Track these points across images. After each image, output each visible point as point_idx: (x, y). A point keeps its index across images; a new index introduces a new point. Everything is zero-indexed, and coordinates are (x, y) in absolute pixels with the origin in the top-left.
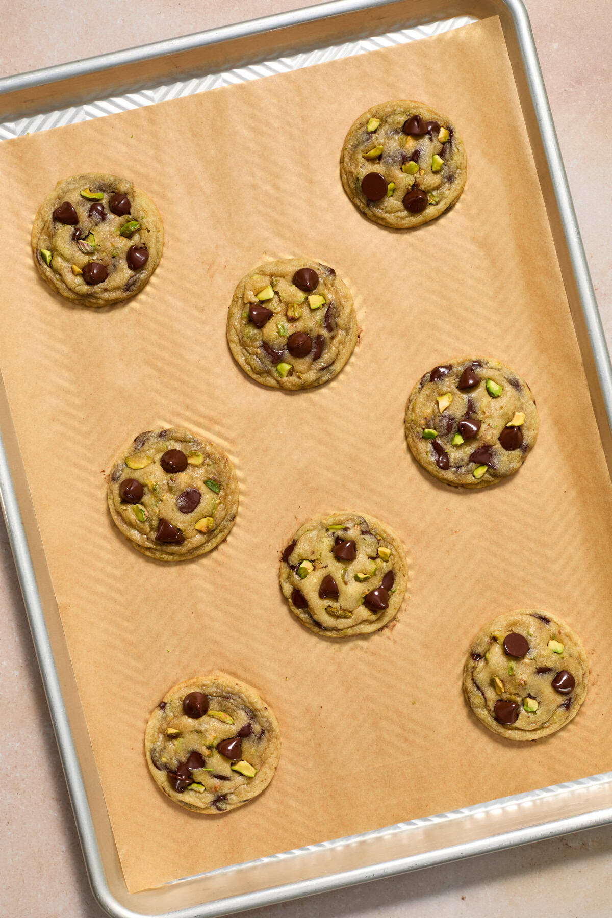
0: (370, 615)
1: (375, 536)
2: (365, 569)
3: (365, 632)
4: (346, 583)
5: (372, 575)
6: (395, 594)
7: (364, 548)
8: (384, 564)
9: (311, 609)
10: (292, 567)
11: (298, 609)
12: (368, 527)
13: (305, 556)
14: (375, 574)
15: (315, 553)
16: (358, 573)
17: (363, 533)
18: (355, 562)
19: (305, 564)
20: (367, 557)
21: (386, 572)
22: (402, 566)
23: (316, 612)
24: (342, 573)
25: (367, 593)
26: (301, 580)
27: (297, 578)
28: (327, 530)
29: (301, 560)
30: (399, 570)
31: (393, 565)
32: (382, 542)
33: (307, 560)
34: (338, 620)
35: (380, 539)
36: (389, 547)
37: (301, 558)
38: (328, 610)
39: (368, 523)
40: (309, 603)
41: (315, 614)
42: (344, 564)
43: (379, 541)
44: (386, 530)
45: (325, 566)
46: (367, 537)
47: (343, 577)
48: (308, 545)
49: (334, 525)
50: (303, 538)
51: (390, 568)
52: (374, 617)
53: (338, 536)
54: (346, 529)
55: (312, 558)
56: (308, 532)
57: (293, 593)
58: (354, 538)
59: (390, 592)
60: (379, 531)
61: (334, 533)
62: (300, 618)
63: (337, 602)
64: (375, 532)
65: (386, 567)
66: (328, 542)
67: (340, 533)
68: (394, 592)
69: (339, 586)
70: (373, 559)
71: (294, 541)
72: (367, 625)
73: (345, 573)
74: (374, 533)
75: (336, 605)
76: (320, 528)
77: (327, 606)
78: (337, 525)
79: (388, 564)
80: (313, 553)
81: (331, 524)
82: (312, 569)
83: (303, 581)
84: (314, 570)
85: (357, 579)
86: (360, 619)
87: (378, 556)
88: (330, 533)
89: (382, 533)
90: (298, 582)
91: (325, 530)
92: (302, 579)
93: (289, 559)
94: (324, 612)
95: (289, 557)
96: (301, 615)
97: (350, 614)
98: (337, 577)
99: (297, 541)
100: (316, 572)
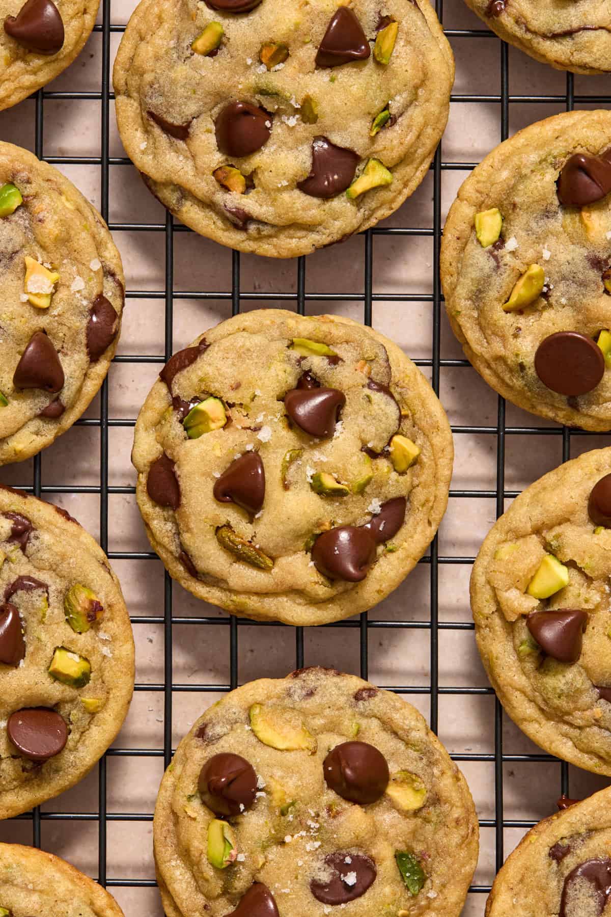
0: (317, 583)
1: (397, 403)
2: (345, 470)
3: (290, 619)
4: (286, 487)
5: (356, 490)
6: (391, 557)
7: (360, 420)
8: (394, 475)
9: (184, 516)
10: (176, 402)
11: (154, 506)
12: (389, 374)
13: (215, 386)
14: (361, 491)
15: (241, 389)
16: (324, 472)
17: (372, 383)
18: (329, 446)
19: (210, 406)
20: (360, 445)
21: (390, 496)
22: (432, 498)
23: (192, 525)
24: (288, 459)
25: (327, 527)
26: (185, 439)
27: (178, 429)
28: (291, 345)
29: (203, 392)
30: (423, 505)
31: (414, 488)
32: (407, 424)
33: (216, 397)
34: (236, 566)
35: (406, 417)
36: (419, 442)
37: (203, 388)
38: (221, 530)
39: (393, 369)
40: (184, 501)
41: (189, 530)
42: (300, 438)
43: (401, 418)
44: (427, 402)
45: (253, 427)
46: (378, 397)
47: (286, 468)
48: (233, 364)
49: (310, 339)
50: (226, 343)
51: (404, 493)
52: (322, 591)
53: (310, 371)
54: (334, 360)
55: (232, 397)
56: (245, 334)
57: (154, 464)
58: (345, 387)
59: (380, 549)
60: (410, 394)
61: (303, 358)
62: (150, 529)
63: (251, 522)
64: (400, 394)
65: (396, 485)
66: (281, 373)
67: (318, 364)
68: (391, 551)
69: (268, 487)
70: (373, 454)
71: (203, 342)
72: (299, 604)
73: (292, 461)
74: (397, 397)
75: (243, 528)
76: (276, 333)
77: (223, 521)
78: (317, 341)
79: (401, 479)
80: (237, 387)
81: (305, 334)
82: (223, 422)
83: (189, 443)
84: (224, 427)
85: (318, 488)
86: (289, 580)
87: (386, 454)
88: (296, 353)
89: (417, 402)
90: (177, 441)
91: (286, 343)
92: (190, 438)
93: (175, 380)
94: (211, 535)
95: (178, 375)
96: (155, 522)
97: (269, 562)
98: (272, 463)
99: (209, 346)
100: (227, 432)
